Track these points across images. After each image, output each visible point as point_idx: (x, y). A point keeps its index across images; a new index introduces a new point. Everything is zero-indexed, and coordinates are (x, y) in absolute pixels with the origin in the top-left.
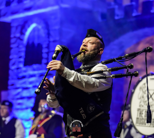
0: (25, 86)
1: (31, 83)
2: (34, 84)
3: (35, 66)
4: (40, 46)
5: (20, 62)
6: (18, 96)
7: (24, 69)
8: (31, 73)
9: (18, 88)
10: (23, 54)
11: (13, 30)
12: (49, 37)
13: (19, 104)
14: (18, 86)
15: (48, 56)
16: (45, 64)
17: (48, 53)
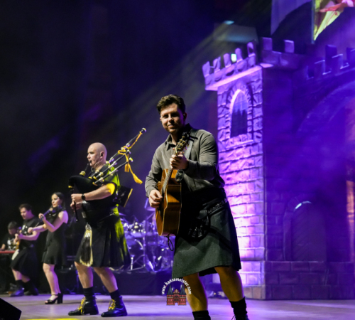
0: (233, 159)
1: (238, 155)
2: (241, 157)
3: (241, 136)
4: (244, 112)
5: (228, 133)
6: (228, 171)
7: (231, 140)
8: (238, 143)
9: (227, 162)
10: (229, 124)
11: (220, 98)
12: (252, 103)
13: (229, 179)
14: (227, 159)
15: (253, 123)
16: (250, 132)
17: (252, 120)
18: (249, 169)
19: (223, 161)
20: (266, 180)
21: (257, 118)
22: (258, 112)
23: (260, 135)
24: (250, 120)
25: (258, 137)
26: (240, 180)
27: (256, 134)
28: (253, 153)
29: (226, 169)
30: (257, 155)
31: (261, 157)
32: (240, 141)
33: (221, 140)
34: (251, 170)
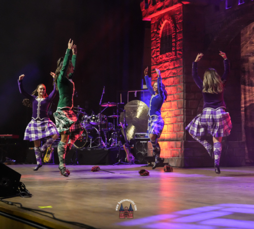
1: (165, 67)
2: (167, 68)
3: (167, 54)
4: (170, 37)
5: (158, 51)
7: (160, 56)
8: (165, 58)
10: (159, 45)
11: (152, 26)
12: (175, 30)
15: (176, 44)
16: (174, 51)
17: (175, 43)
18: (173, 77)
20: (185, 85)
21: (179, 40)
22: (180, 37)
23: (181, 53)
24: (174, 42)
25: (179, 54)
26: (167, 84)
27: (178, 52)
28: (176, 66)
30: (179, 67)
31: (182, 68)
32: (167, 57)
33: (153, 56)
34: (175, 78)
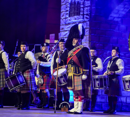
7: (69, 18)
14: (66, 29)
15: (84, 9)
16: (81, 15)
19: (64, 30)
20: (90, 43)
21: (87, 7)
22: (88, 4)
23: (88, 17)
24: (82, 8)
25: (86, 18)
29: (65, 35)
32: (75, 19)
33: (63, 18)
